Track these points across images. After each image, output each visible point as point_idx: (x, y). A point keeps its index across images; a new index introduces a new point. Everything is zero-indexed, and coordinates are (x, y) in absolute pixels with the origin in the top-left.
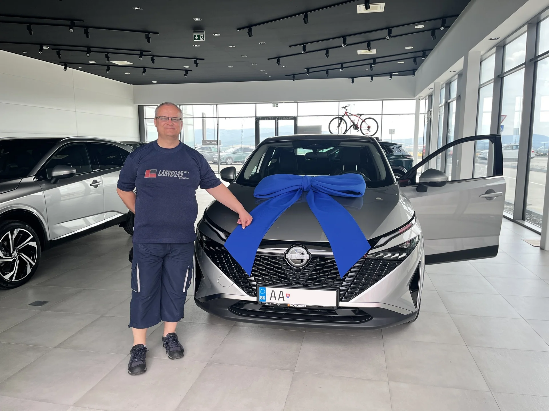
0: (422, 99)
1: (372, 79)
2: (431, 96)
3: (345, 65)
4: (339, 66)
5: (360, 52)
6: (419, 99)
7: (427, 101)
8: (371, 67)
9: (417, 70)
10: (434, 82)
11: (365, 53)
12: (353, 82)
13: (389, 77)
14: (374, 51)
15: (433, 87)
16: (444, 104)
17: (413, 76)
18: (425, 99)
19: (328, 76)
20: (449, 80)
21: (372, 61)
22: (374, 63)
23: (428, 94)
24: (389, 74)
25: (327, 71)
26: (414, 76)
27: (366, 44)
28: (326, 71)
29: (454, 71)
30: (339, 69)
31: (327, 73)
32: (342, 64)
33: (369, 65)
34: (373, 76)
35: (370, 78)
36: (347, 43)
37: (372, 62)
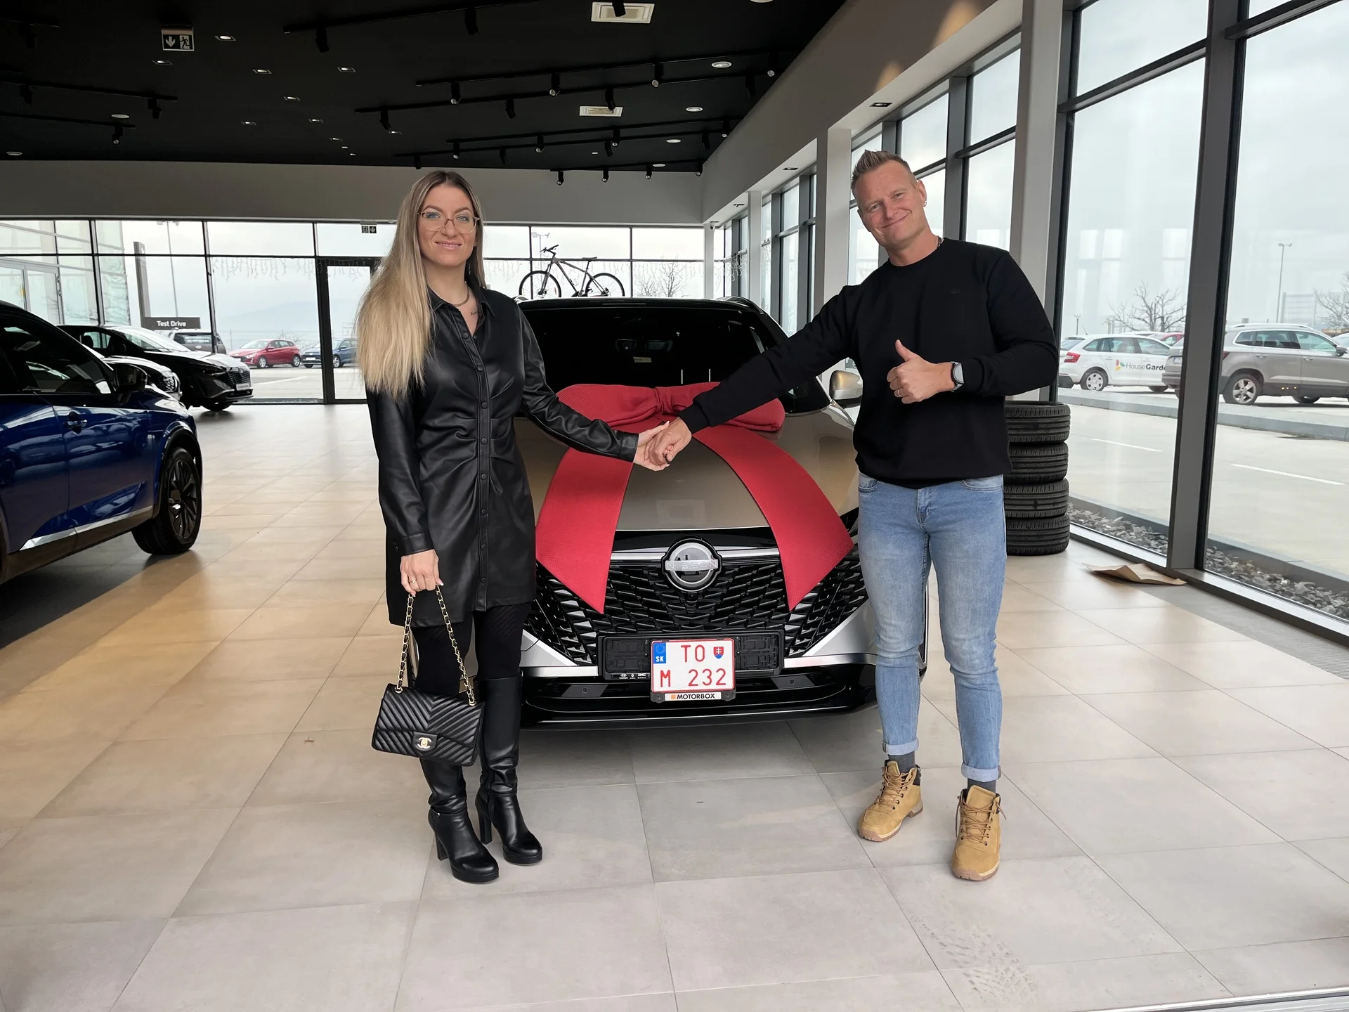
0: (718, 227)
1: (606, 176)
2: (737, 221)
3: (547, 139)
4: (534, 140)
5: (584, 111)
6: (712, 228)
7: (729, 232)
8: (608, 146)
9: (706, 160)
10: (749, 190)
11: (597, 113)
12: (561, 179)
13: (646, 172)
14: (618, 111)
15: (745, 201)
16: (770, 240)
17: (699, 173)
18: (723, 227)
19: (504, 163)
20: (780, 186)
21: (610, 133)
22: (617, 139)
23: (731, 216)
24: (645, 166)
25: (503, 150)
26: (701, 173)
27: (602, 93)
28: (498, 152)
29: (792, 169)
30: (533, 148)
31: (503, 154)
32: (540, 135)
33: (603, 143)
34: (610, 168)
35: (601, 173)
36: (563, 85)
37: (612, 136)
